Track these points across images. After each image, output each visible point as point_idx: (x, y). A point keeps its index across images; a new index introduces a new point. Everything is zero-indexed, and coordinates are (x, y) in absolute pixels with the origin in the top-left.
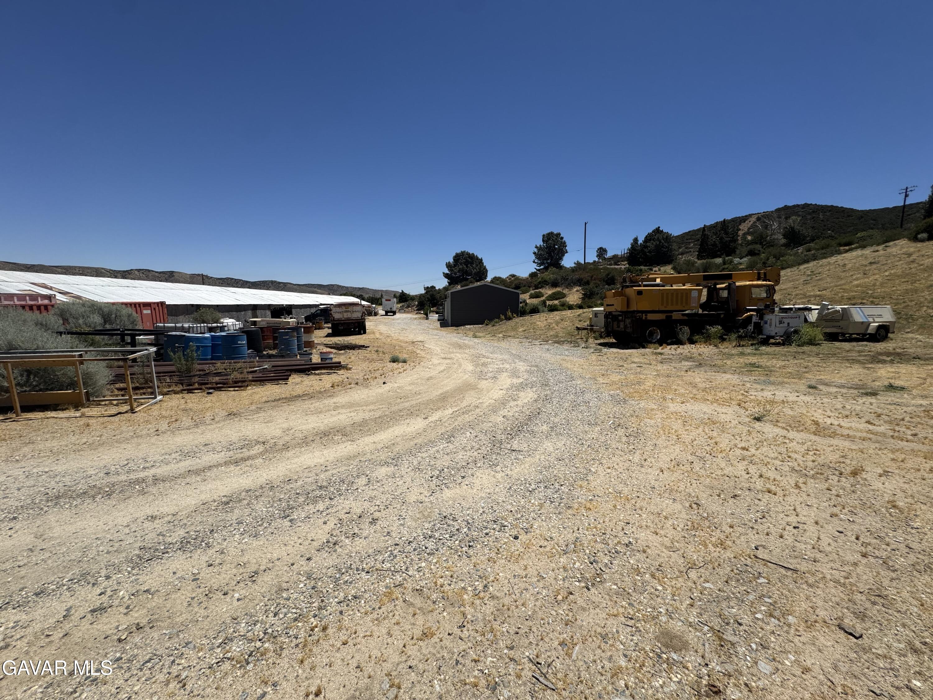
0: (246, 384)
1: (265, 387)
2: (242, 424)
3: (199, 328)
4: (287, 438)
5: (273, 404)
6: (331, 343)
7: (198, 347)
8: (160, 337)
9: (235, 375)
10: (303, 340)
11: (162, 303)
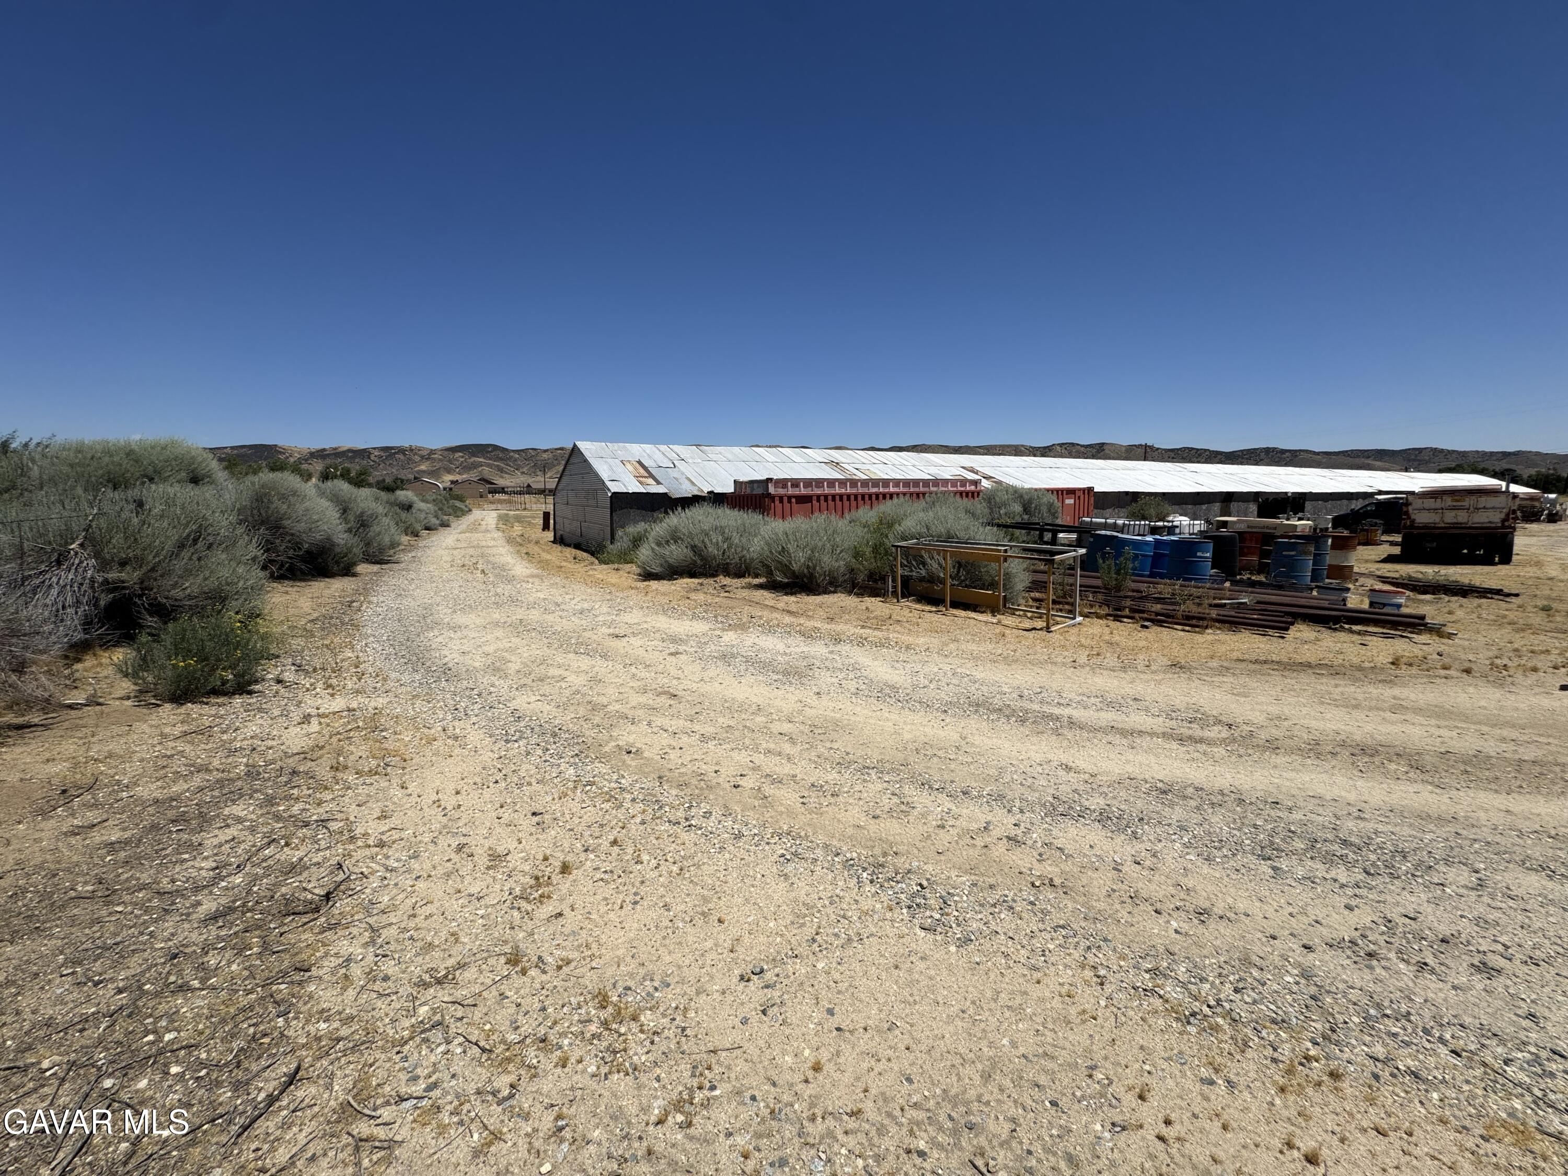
0: (1205, 623)
1: (1239, 636)
2: (1193, 685)
3: (1137, 527)
4: (1275, 732)
5: (1253, 667)
6: (1396, 575)
7: (1136, 556)
8: (1085, 536)
9: (1190, 607)
10: (1328, 562)
11: (1090, 489)
